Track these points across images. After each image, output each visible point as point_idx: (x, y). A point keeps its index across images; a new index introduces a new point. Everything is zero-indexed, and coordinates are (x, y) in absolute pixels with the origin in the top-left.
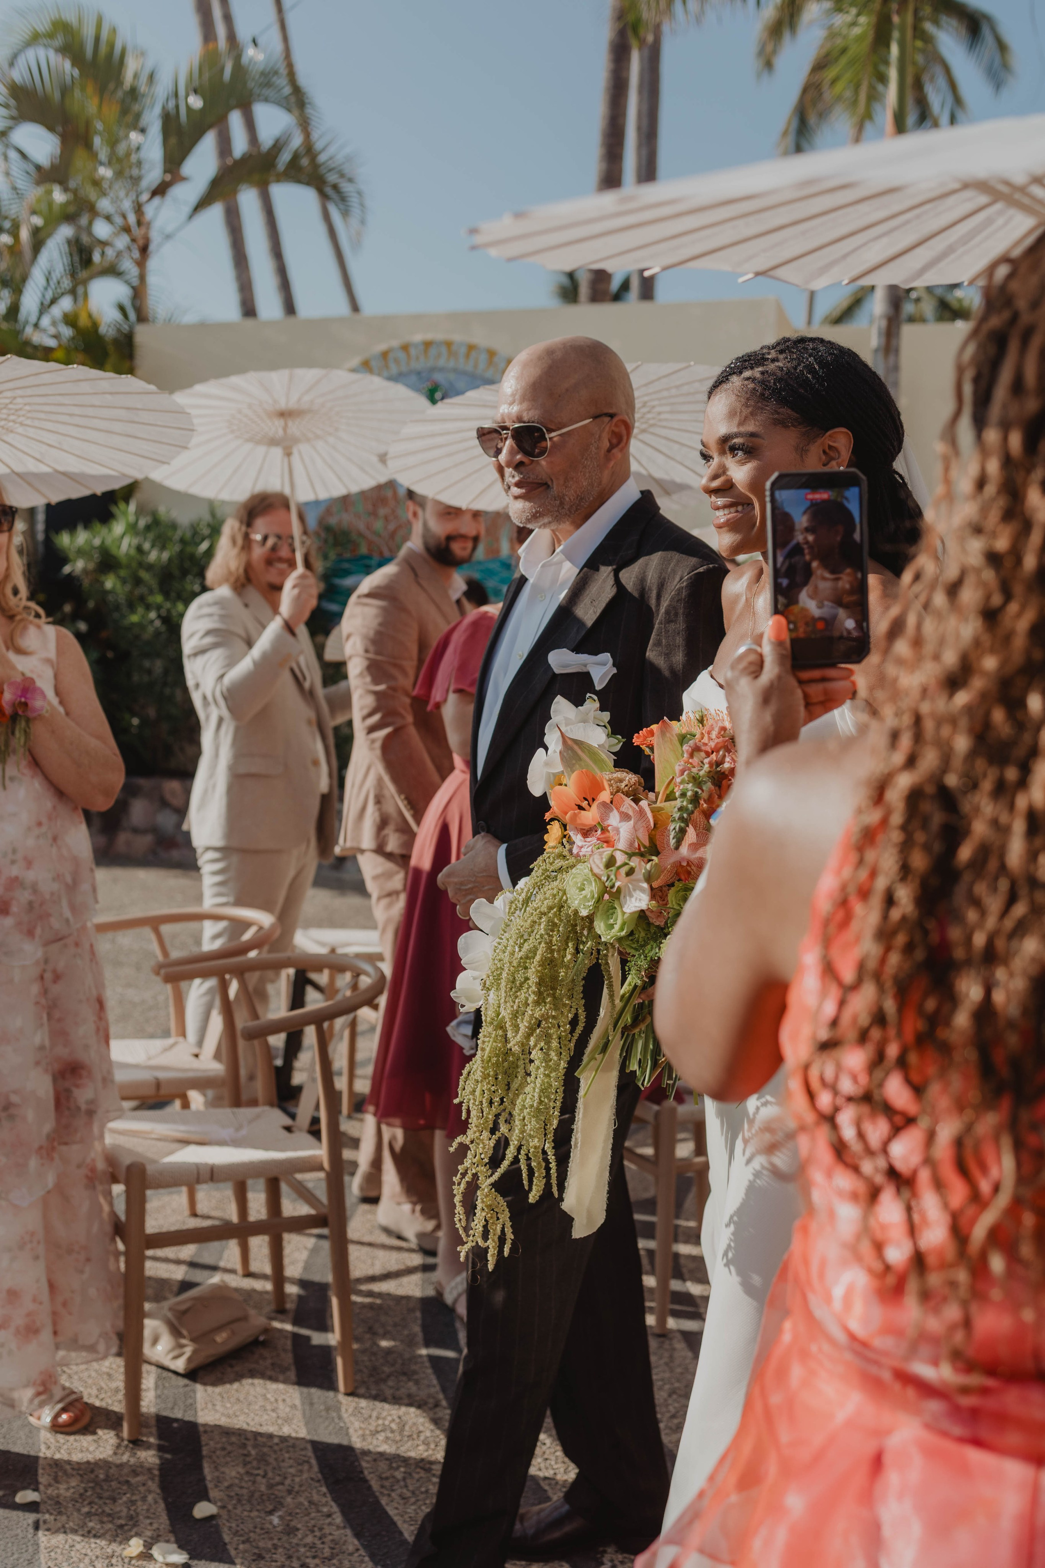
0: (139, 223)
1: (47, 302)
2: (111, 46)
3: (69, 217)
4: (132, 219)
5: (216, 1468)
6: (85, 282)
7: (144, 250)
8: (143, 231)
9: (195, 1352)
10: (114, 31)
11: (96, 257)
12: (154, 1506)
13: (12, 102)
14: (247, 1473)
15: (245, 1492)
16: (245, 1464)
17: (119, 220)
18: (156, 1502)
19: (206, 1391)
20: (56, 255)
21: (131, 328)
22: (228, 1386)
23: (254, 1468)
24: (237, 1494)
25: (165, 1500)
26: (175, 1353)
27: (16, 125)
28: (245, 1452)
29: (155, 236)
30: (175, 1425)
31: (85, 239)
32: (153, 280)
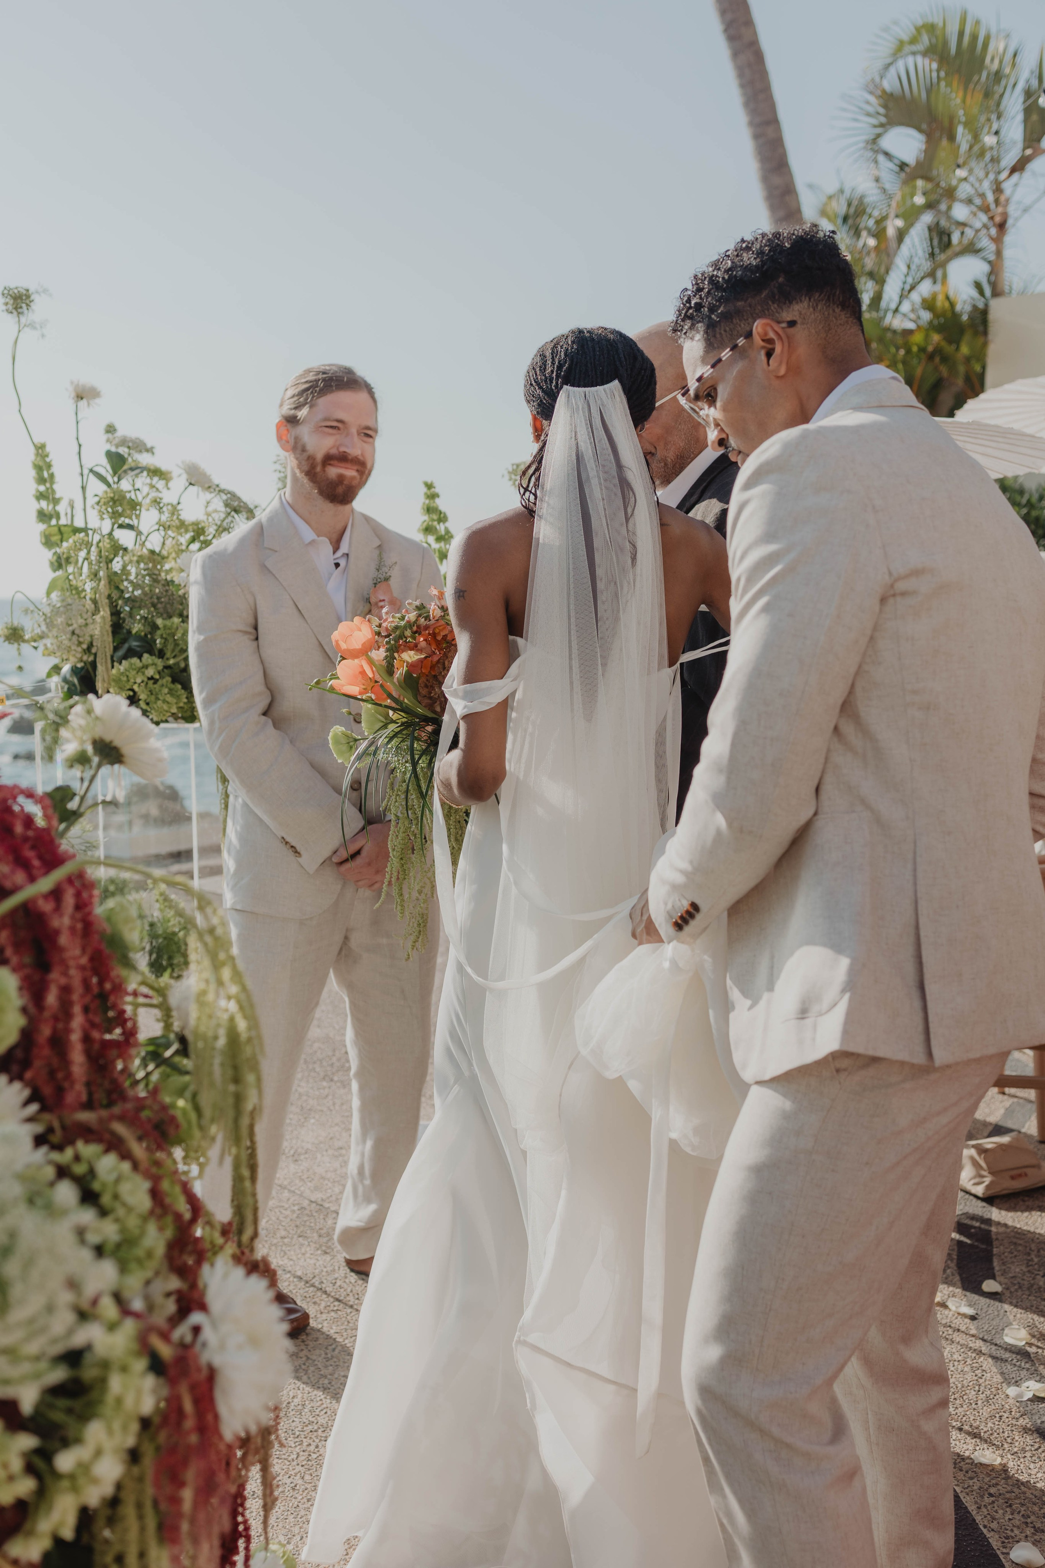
0: (997, 202)
1: (907, 287)
2: (974, 37)
3: (930, 206)
4: (990, 197)
5: (1004, 1264)
6: (943, 265)
7: (1002, 227)
8: (1000, 210)
9: (992, 1183)
10: (978, 23)
11: (955, 238)
12: (951, 1277)
13: (882, 111)
14: (1029, 1271)
15: (1026, 1283)
16: (1028, 1266)
17: (978, 201)
18: (953, 1275)
19: (1000, 1213)
20: (917, 241)
21: (986, 305)
22: (1019, 1213)
23: (1035, 1270)
24: (1019, 1283)
25: (960, 1275)
26: (977, 1180)
27: (885, 132)
28: (1029, 1258)
29: (1012, 210)
30: (973, 1230)
31: (943, 223)
32: (1007, 253)
